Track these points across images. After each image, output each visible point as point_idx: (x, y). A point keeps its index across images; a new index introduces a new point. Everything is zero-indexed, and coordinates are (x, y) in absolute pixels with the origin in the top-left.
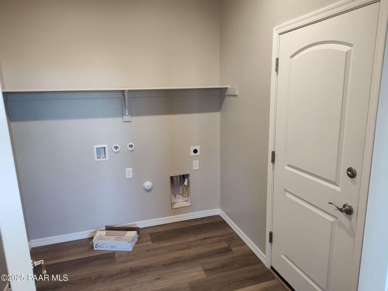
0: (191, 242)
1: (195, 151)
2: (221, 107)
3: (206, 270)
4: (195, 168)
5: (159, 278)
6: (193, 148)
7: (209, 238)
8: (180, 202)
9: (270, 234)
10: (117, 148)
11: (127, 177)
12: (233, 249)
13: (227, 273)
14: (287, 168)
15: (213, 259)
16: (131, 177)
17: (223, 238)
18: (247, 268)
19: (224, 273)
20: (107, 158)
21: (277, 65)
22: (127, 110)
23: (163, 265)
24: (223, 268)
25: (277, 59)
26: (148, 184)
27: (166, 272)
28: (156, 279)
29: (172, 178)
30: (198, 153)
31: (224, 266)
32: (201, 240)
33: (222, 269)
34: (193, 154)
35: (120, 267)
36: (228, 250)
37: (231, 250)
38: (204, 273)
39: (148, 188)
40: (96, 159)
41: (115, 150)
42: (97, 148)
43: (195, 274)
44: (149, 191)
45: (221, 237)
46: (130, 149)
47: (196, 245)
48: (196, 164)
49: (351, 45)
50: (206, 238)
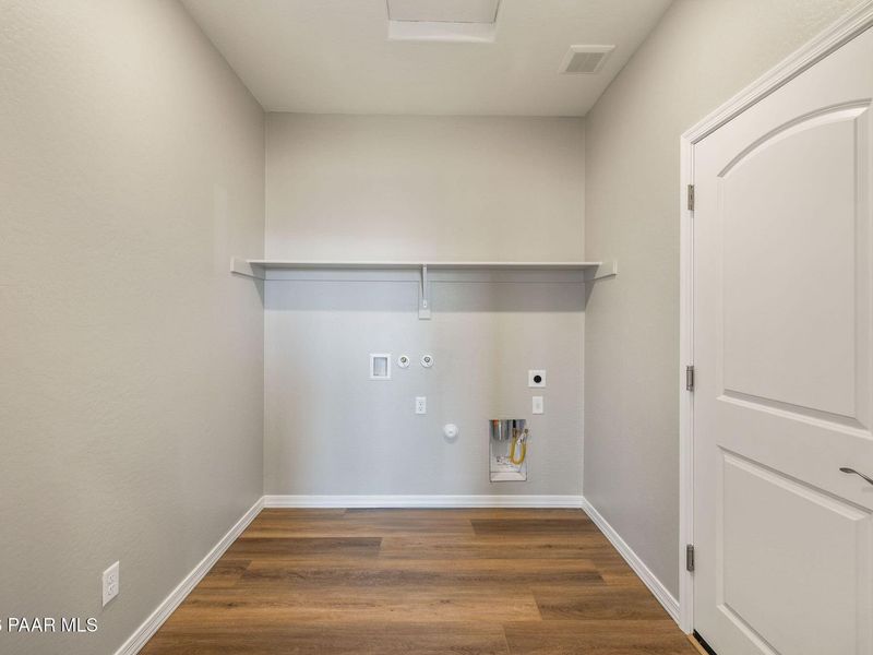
0: (519, 548)
1: (538, 379)
2: (586, 302)
3: (542, 607)
4: (535, 411)
5: (448, 601)
6: (532, 374)
7: (556, 547)
8: (508, 472)
9: (688, 551)
10: (404, 360)
11: (418, 412)
12: (605, 577)
13: (587, 622)
14: (723, 398)
15: (559, 589)
16: (424, 411)
17: (587, 551)
18: (635, 622)
19: (583, 623)
20: (389, 377)
21: (691, 197)
22: (425, 302)
23: (459, 579)
24: (580, 611)
25: (691, 188)
26: (451, 429)
27: (463, 592)
28: (442, 601)
29: (493, 423)
30: (543, 383)
31: (581, 608)
32: (540, 547)
33: (577, 613)
34: (532, 383)
35: (384, 564)
36: (595, 577)
37: (600, 578)
38: (537, 612)
39: (451, 435)
40: (373, 377)
41: (402, 365)
42: (375, 359)
43: (520, 610)
44: (452, 440)
45: (581, 549)
46: (425, 364)
47: (529, 556)
48: (538, 404)
49: (864, 102)
50: (550, 546)
